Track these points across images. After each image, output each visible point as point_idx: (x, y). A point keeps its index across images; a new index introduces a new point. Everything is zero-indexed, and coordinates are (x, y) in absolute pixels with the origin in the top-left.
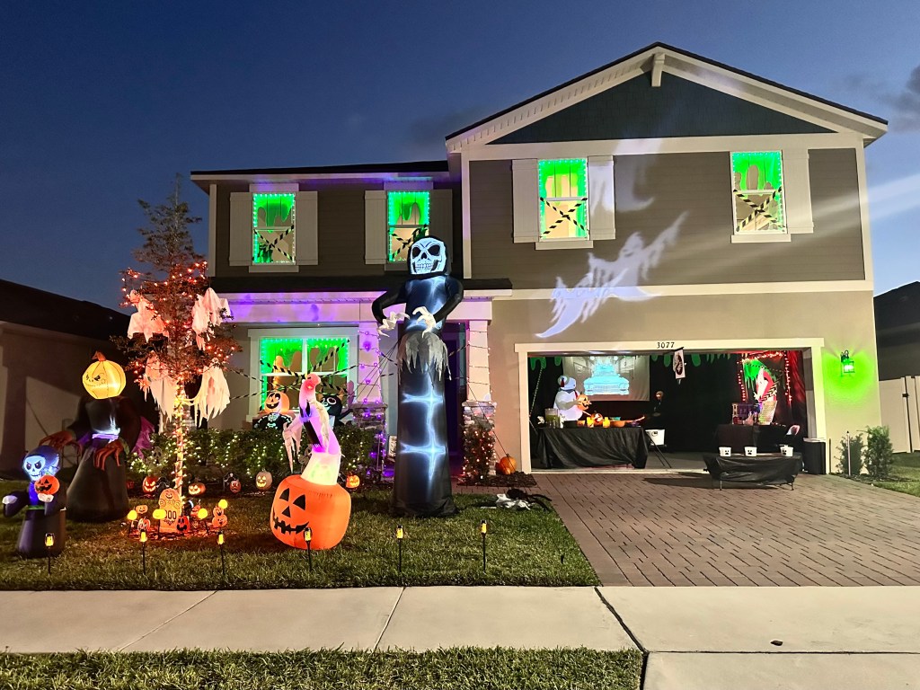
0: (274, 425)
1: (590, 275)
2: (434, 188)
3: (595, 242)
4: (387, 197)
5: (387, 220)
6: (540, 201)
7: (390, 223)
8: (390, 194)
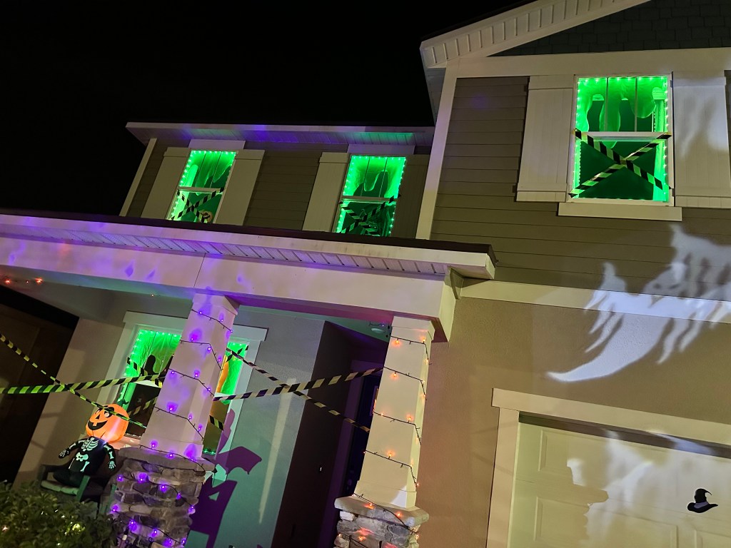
0: (86, 457)
1: (678, 268)
2: (415, 153)
3: (686, 210)
4: (349, 160)
5: (342, 189)
6: (574, 135)
7: (344, 193)
8: (354, 158)
